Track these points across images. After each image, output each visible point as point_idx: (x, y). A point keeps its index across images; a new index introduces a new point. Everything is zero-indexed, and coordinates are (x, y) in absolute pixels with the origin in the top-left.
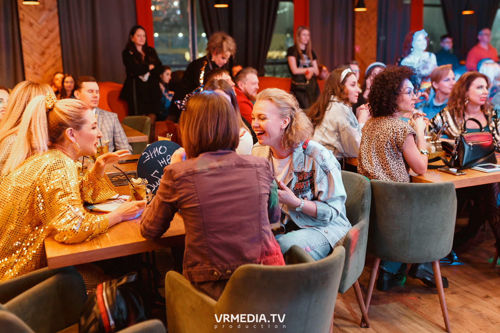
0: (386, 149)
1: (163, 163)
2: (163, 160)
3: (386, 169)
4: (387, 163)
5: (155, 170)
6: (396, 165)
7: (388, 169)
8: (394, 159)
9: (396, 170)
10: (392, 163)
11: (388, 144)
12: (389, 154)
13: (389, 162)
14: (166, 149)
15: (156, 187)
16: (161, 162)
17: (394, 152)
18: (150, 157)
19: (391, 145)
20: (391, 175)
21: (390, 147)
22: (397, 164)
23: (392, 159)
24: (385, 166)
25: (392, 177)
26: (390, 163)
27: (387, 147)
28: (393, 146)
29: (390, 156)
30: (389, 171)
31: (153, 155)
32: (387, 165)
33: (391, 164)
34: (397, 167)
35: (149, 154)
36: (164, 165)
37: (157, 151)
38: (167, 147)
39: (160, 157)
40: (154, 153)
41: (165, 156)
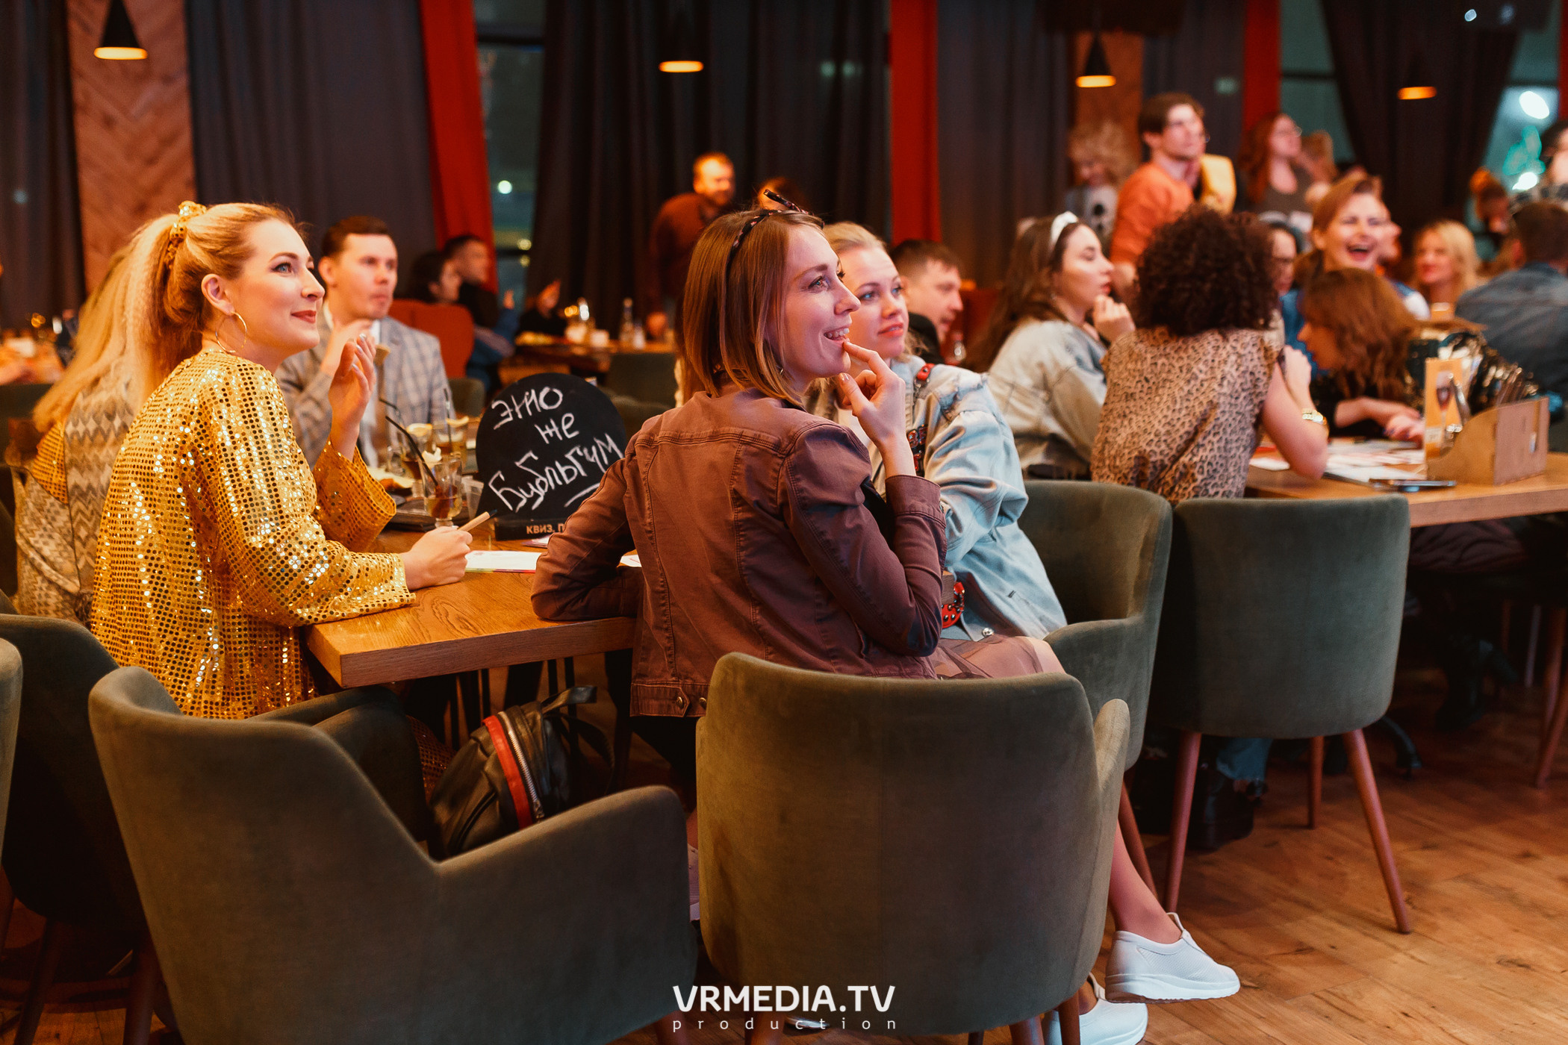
1: (551, 435)
2: (551, 427)
5: (528, 452)
14: (561, 396)
16: (544, 429)
18: (514, 414)
31: (523, 410)
35: (512, 406)
36: (553, 439)
37: (533, 401)
38: (563, 392)
39: (543, 418)
40: (524, 405)
41: (557, 416)
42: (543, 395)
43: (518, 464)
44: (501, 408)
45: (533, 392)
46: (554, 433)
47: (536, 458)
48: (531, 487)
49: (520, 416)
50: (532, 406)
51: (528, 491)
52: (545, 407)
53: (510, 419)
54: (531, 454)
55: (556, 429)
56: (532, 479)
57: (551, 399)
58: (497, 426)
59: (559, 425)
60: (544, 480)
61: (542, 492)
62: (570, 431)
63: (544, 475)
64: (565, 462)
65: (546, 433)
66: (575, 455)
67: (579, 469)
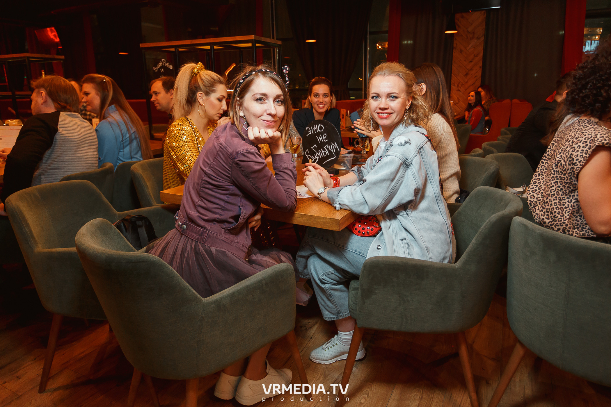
0: (554, 171)
1: (320, 140)
2: (320, 138)
3: (547, 202)
4: (551, 194)
5: (314, 145)
6: (567, 200)
7: (550, 203)
8: (565, 190)
9: (566, 208)
10: (560, 196)
11: (559, 164)
12: (559, 181)
13: (555, 193)
14: (323, 127)
15: (314, 159)
16: (319, 138)
17: (565, 181)
18: (311, 132)
19: (564, 167)
20: (554, 214)
21: (561, 170)
22: (569, 200)
23: (562, 189)
24: (547, 198)
25: (554, 216)
26: (556, 195)
27: (557, 170)
28: (565, 170)
29: (559, 184)
30: (552, 207)
31: (314, 131)
32: (550, 198)
33: (558, 197)
34: (567, 203)
35: (311, 130)
36: (321, 141)
37: (316, 128)
38: (324, 126)
39: (319, 134)
40: (314, 129)
41: (322, 134)
42: (319, 127)
43: (312, 148)
44: (308, 130)
45: (316, 125)
46: (321, 139)
47: (316, 147)
48: (315, 156)
49: (313, 133)
50: (316, 129)
51: (314, 157)
52: (319, 131)
53: (310, 133)
54: (315, 145)
55: (322, 138)
56: (315, 153)
57: (321, 128)
58: (307, 135)
59: (322, 137)
60: (318, 154)
61: (318, 158)
62: (325, 139)
63: (319, 153)
64: (324, 150)
65: (320, 139)
66: (326, 147)
67: (327, 152)
